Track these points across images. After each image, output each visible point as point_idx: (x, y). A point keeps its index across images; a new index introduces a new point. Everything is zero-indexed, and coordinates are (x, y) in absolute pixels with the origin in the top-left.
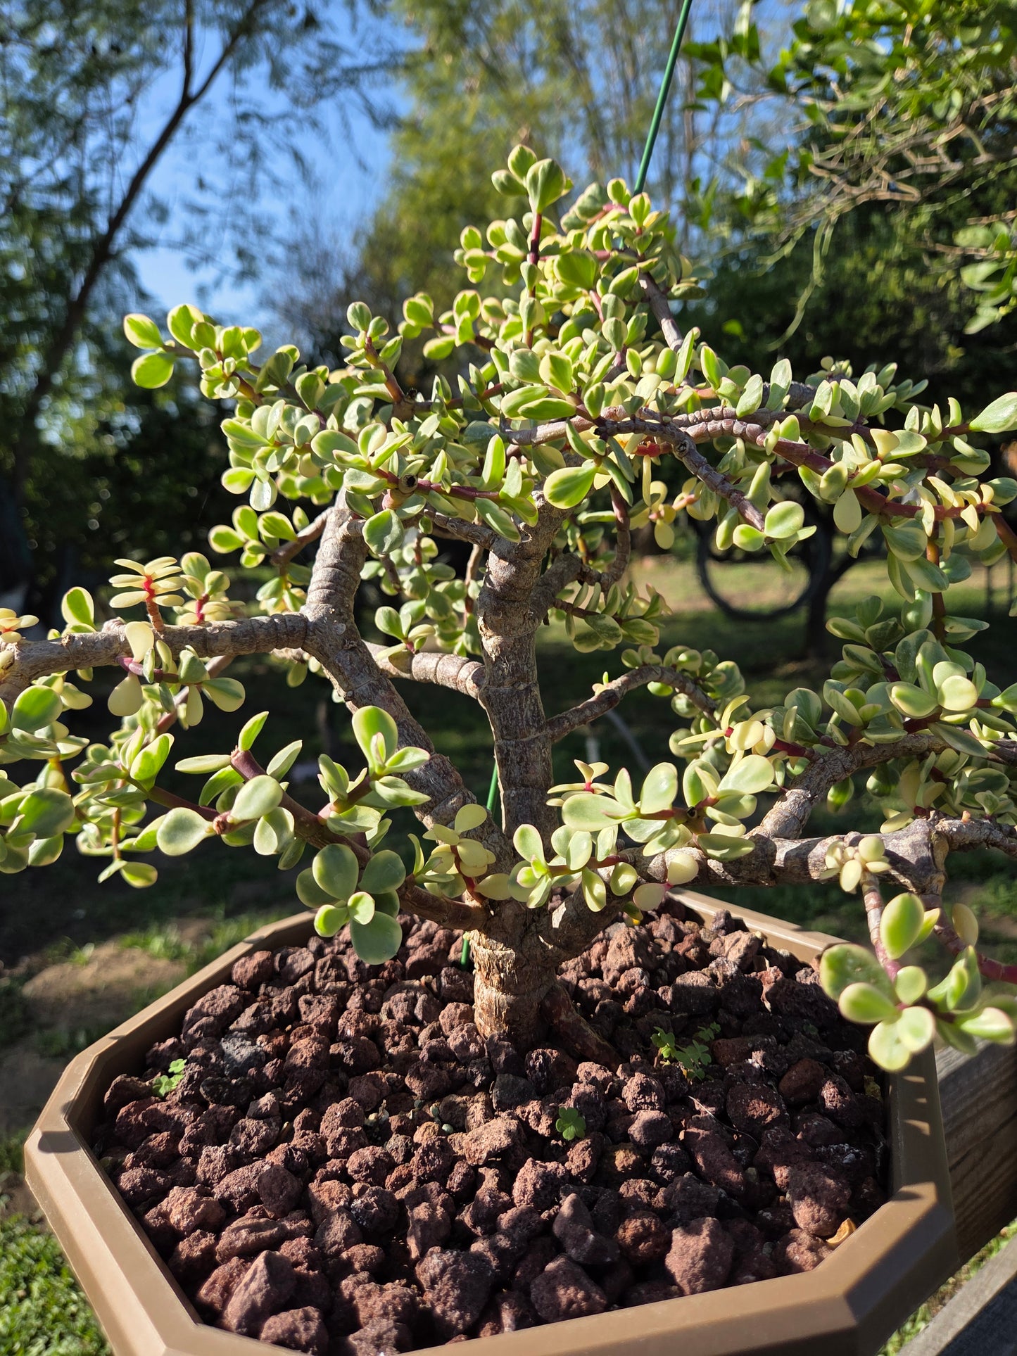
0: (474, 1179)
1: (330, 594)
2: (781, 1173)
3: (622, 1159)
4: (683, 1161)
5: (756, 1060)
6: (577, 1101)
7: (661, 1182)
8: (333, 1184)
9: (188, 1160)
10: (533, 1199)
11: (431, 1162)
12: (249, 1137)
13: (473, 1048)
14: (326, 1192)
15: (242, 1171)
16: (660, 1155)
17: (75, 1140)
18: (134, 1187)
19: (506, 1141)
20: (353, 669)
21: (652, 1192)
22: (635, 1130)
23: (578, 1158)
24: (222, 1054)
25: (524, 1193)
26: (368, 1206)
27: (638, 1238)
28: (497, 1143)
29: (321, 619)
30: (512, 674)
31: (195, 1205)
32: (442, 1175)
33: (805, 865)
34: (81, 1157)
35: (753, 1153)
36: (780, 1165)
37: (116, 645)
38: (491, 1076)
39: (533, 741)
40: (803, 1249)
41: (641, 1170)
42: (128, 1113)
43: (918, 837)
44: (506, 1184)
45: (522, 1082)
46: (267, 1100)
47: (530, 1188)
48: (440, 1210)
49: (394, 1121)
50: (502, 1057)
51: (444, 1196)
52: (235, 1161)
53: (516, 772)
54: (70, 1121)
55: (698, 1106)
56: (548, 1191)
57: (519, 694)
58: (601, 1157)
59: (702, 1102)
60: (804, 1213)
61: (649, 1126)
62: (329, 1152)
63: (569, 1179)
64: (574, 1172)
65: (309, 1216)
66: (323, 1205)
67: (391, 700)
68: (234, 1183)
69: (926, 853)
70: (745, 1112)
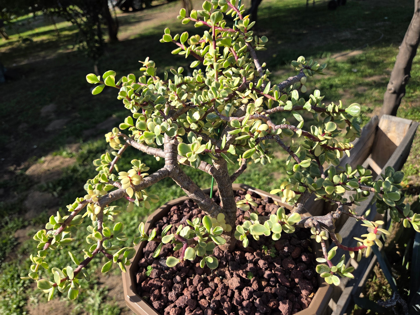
0: (233, 293)
1: (173, 161)
2: (297, 280)
3: (264, 283)
4: (277, 281)
5: (286, 249)
6: (250, 269)
7: (272, 286)
8: (203, 300)
9: (165, 295)
10: (248, 297)
11: (223, 291)
12: (178, 289)
13: (221, 255)
14: (203, 302)
15: (180, 298)
16: (272, 281)
17: (138, 298)
18: (158, 308)
19: (239, 285)
20: (182, 181)
21: (271, 289)
22: (265, 276)
23: (255, 286)
24: (161, 265)
25: (246, 296)
26: (214, 306)
27: (273, 306)
28: (237, 285)
29: (172, 170)
30: (222, 173)
31: (175, 311)
32: (226, 294)
33: (304, 225)
34: (142, 302)
35: (290, 275)
36: (296, 278)
37: (123, 194)
38: (227, 262)
39: (229, 186)
40: (304, 299)
41: (268, 285)
42: (144, 285)
43: (330, 220)
44: (240, 294)
45: (235, 263)
46: (178, 278)
47: (247, 295)
48: (229, 303)
49: (209, 278)
50: (229, 258)
51: (228, 299)
52: (178, 296)
53: (225, 194)
54: (134, 292)
55: (276, 264)
56: (251, 294)
57: (224, 176)
58: (259, 283)
59: (277, 264)
60: (304, 293)
61: (268, 275)
62: (198, 290)
63: (254, 291)
64: (255, 289)
65: (201, 309)
66: (203, 306)
67: (193, 186)
68: (180, 302)
69: (332, 224)
70: (287, 266)
